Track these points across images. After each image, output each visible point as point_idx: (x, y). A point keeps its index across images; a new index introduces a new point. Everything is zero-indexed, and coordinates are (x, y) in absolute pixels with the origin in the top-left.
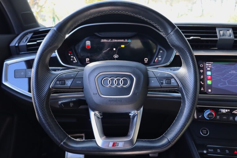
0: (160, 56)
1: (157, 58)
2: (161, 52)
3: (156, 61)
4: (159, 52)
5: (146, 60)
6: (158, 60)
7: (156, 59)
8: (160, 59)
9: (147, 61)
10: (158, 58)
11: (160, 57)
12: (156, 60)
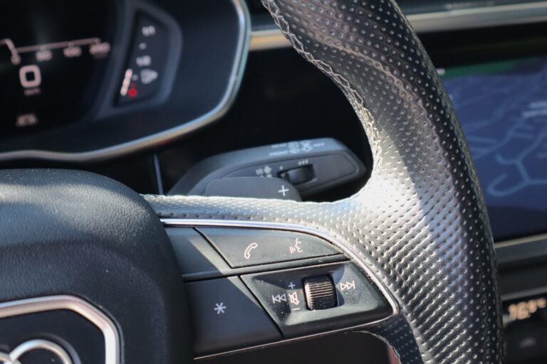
0: (145, 61)
1: (129, 74)
2: (148, 31)
3: (124, 91)
4: (135, 35)
5: (30, 76)
6: (135, 84)
7: (122, 77)
8: (149, 76)
9: (37, 81)
10: (137, 70)
11: (145, 67)
12: (126, 82)
